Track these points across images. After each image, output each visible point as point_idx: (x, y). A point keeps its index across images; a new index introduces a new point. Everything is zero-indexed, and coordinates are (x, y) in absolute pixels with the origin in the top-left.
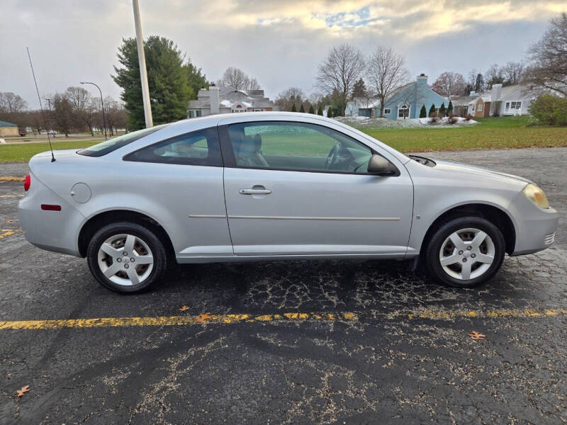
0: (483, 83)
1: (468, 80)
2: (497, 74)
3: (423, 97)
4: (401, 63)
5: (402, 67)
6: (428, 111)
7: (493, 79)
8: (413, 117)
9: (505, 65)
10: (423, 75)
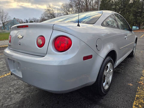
1: (24, 21)
2: (31, 20)
4: (8, 14)
5: (8, 15)
9: (33, 18)
10: (15, 18)
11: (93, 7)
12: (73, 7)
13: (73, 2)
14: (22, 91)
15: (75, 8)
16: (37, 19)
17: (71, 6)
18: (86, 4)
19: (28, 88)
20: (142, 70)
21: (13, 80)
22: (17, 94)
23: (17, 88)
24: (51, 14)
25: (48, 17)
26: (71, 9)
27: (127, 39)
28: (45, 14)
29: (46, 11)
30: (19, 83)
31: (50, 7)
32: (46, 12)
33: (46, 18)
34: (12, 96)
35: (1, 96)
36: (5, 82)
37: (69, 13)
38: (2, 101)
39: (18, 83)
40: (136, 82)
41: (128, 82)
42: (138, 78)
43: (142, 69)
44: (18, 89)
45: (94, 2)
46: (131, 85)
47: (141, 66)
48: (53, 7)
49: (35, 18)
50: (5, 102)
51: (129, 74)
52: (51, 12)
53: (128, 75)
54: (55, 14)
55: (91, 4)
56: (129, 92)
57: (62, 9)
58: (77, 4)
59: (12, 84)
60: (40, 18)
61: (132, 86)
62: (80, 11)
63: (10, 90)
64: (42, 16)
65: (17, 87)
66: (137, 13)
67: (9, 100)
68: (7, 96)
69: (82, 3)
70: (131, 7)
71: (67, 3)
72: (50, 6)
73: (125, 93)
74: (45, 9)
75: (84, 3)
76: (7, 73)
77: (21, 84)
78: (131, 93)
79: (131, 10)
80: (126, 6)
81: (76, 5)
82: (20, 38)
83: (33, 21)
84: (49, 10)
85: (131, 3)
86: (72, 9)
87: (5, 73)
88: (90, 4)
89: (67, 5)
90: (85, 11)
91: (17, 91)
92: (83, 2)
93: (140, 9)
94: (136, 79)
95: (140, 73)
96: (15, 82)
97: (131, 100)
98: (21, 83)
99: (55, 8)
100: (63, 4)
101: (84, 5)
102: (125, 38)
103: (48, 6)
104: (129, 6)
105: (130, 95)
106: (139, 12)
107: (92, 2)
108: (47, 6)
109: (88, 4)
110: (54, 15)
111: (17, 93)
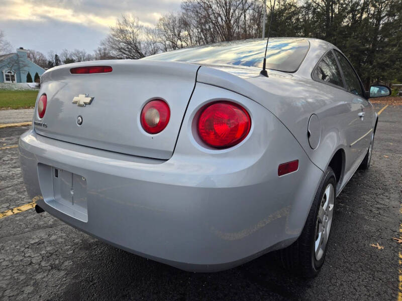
0: (60, 61)
1: (48, 58)
2: (68, 56)
3: (25, 66)
6: (33, 78)
7: (66, 59)
8: (20, 81)
9: (74, 51)
10: (22, 48)
11: (245, 31)
12: (192, 26)
13: (190, 13)
14: (66, 263)
15: (195, 30)
16: (86, 55)
17: (185, 24)
18: (228, 22)
19: (83, 254)
20: (398, 207)
21: (34, 229)
22: (54, 271)
23: (52, 254)
24: (129, 43)
25: (120, 49)
26: (184, 33)
27: (362, 119)
28: (112, 42)
29: (113, 33)
30: (54, 237)
31: (126, 22)
32: (114, 35)
33: (114, 53)
34: (39, 277)
35: (4, 276)
36: (11, 234)
37: (179, 43)
38: (7, 293)
39: (51, 239)
40: (392, 239)
41: (370, 237)
42: (394, 229)
43: (397, 203)
44: (54, 257)
45: (248, 17)
46: (379, 247)
47: (392, 195)
48: (135, 24)
49: (81, 50)
50: (18, 294)
51: (366, 217)
52: (129, 37)
53: (365, 219)
54: (139, 43)
55: (241, 23)
56: (378, 268)
57: (160, 30)
58: (203, 21)
59: (33, 239)
60: (96, 51)
61: (381, 250)
62: (209, 39)
63: (29, 259)
64: (102, 47)
65: (48, 249)
66: (362, 52)
67: (29, 289)
68: (22, 277)
69: (217, 18)
70: (345, 37)
71: (176, 15)
72: (125, 20)
73: (368, 272)
74: (113, 30)
75: (222, 19)
76: (11, 207)
77: (60, 240)
78: (384, 270)
79: (348, 45)
80: (335, 33)
81: (200, 23)
82: (82, 103)
83: (74, 58)
84: (122, 31)
85: (346, 26)
86: (186, 33)
87: (8, 208)
88: (237, 20)
89: (174, 22)
90: (223, 41)
91: (51, 262)
92: (219, 15)
93: (369, 42)
94: (389, 231)
95: (396, 214)
96: (42, 234)
97: (389, 291)
98: (61, 237)
99: (141, 27)
100: (164, 18)
101: (221, 23)
102: (361, 117)
103: (121, 21)
104: (341, 32)
105: (383, 277)
106: (367, 49)
107: (243, 16)
108: (118, 20)
109: (232, 22)
110: (137, 44)
111: (53, 267)
